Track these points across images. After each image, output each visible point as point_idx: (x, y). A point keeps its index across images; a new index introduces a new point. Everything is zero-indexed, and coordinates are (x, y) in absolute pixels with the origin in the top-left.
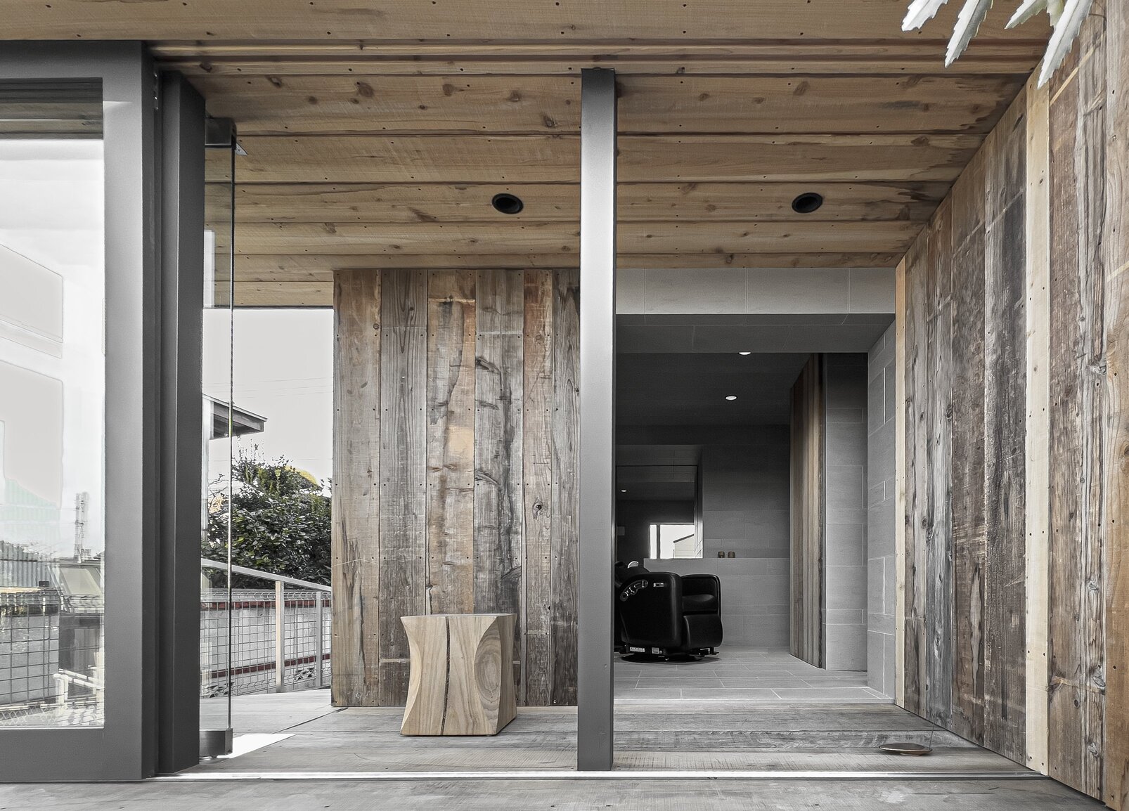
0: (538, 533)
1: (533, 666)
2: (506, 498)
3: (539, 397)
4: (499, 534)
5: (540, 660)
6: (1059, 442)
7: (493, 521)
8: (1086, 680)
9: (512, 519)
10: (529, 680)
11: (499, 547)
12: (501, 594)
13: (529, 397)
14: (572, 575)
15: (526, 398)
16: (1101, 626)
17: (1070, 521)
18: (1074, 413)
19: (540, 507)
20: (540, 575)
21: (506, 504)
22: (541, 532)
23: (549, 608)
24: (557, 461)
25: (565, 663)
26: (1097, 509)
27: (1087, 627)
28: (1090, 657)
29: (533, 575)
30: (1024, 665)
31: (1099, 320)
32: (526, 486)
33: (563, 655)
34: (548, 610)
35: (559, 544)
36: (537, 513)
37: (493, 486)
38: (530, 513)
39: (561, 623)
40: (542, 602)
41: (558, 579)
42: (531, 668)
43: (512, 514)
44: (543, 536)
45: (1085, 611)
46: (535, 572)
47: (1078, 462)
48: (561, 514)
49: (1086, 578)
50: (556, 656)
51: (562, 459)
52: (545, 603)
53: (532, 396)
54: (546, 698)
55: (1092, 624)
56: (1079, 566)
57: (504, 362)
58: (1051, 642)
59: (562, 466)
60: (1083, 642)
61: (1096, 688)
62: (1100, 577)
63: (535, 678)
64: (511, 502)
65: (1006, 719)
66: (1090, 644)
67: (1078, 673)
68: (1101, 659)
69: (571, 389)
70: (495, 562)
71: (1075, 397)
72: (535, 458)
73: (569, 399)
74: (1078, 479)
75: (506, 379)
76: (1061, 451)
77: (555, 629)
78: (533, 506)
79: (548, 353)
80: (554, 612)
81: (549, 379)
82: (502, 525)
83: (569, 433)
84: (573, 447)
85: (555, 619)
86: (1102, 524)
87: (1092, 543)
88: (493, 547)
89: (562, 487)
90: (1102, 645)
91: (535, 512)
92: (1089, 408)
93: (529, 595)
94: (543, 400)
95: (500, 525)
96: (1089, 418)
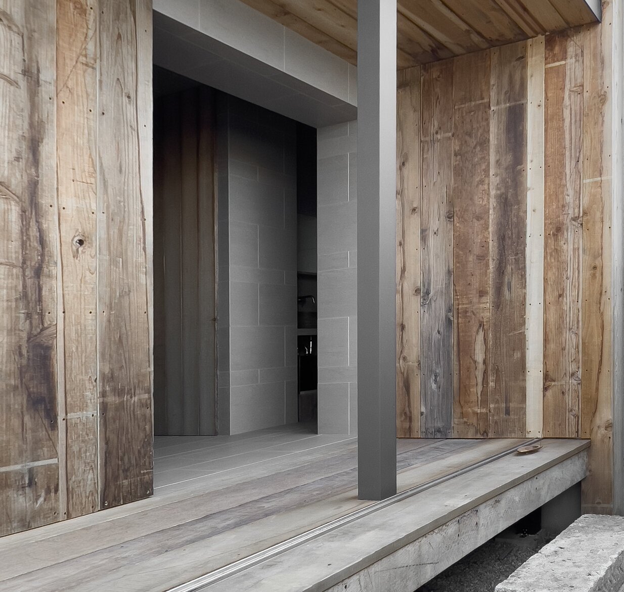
0: (79, 278)
1: (76, 462)
2: (33, 223)
3: (79, 88)
4: (24, 275)
5: (86, 452)
6: (551, 255)
7: (14, 256)
8: (569, 379)
9: (43, 255)
10: (71, 483)
11: (25, 295)
12: (28, 365)
13: (66, 85)
14: (125, 336)
15: (61, 84)
16: (578, 352)
17: (559, 298)
18: (562, 242)
19: (81, 242)
20: (83, 335)
21: (34, 232)
22: (84, 277)
23: (96, 381)
24: (104, 183)
25: (117, 450)
26: (576, 294)
27: (570, 353)
28: (572, 368)
29: (73, 335)
30: (524, 380)
31: (578, 199)
32: (62, 211)
33: (116, 441)
34: (94, 383)
35: (108, 295)
36: (77, 250)
37: (13, 203)
38: (68, 251)
39: (112, 399)
40: (87, 373)
41: (107, 342)
42: (73, 466)
43: (43, 248)
44: (85, 282)
45: (569, 345)
46: (77, 332)
47: (565, 268)
48: (110, 254)
49: (569, 328)
50: (107, 443)
51: (110, 182)
52: (90, 375)
53: (70, 84)
54: (94, 501)
55: (573, 351)
56: (565, 322)
57: (27, 20)
58: (545, 364)
59: (110, 190)
60: (567, 361)
61: (575, 382)
62: (578, 328)
63: (80, 478)
64: (40, 230)
65: (509, 415)
66: (571, 361)
67: (564, 377)
68: (578, 368)
69: (120, 93)
70: (17, 318)
71: (563, 234)
72: (74, 174)
73: (118, 105)
74: (565, 278)
75: (31, 46)
76: (553, 260)
77: (104, 408)
78: (72, 240)
79: (91, 33)
80: (103, 386)
81: (93, 68)
82: (28, 263)
83: (118, 150)
84: (123, 169)
85: (103, 394)
86: (579, 301)
87: (573, 311)
88: (14, 295)
89: (111, 219)
90: (579, 361)
91: (74, 248)
92: (572, 242)
93: (68, 364)
94: (85, 96)
95: (24, 262)
96: (572, 247)
